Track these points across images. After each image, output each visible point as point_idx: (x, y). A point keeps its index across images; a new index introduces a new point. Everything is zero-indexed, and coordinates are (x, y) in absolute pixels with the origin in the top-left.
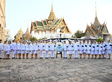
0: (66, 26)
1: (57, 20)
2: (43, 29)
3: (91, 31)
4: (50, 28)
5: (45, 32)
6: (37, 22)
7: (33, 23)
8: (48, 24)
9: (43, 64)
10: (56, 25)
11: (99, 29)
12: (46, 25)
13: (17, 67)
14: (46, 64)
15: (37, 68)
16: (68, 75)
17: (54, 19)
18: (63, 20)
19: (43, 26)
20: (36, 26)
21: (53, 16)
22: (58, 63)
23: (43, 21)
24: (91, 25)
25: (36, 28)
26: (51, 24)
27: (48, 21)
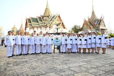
0: (62, 22)
1: (52, 16)
2: (39, 26)
3: (88, 25)
4: (45, 25)
5: (40, 29)
6: (32, 18)
7: (28, 19)
8: (43, 20)
9: (38, 59)
10: (51, 22)
11: (96, 23)
12: (42, 21)
13: (6, 64)
14: (42, 59)
15: (31, 64)
16: (72, 70)
17: (49, 15)
18: (59, 16)
19: (38, 22)
20: (31, 23)
21: (49, 12)
22: (56, 57)
23: (38, 17)
24: (89, 20)
25: (31, 25)
26: (46, 20)
27: (44, 17)
